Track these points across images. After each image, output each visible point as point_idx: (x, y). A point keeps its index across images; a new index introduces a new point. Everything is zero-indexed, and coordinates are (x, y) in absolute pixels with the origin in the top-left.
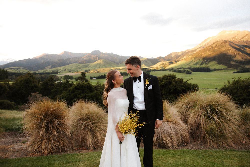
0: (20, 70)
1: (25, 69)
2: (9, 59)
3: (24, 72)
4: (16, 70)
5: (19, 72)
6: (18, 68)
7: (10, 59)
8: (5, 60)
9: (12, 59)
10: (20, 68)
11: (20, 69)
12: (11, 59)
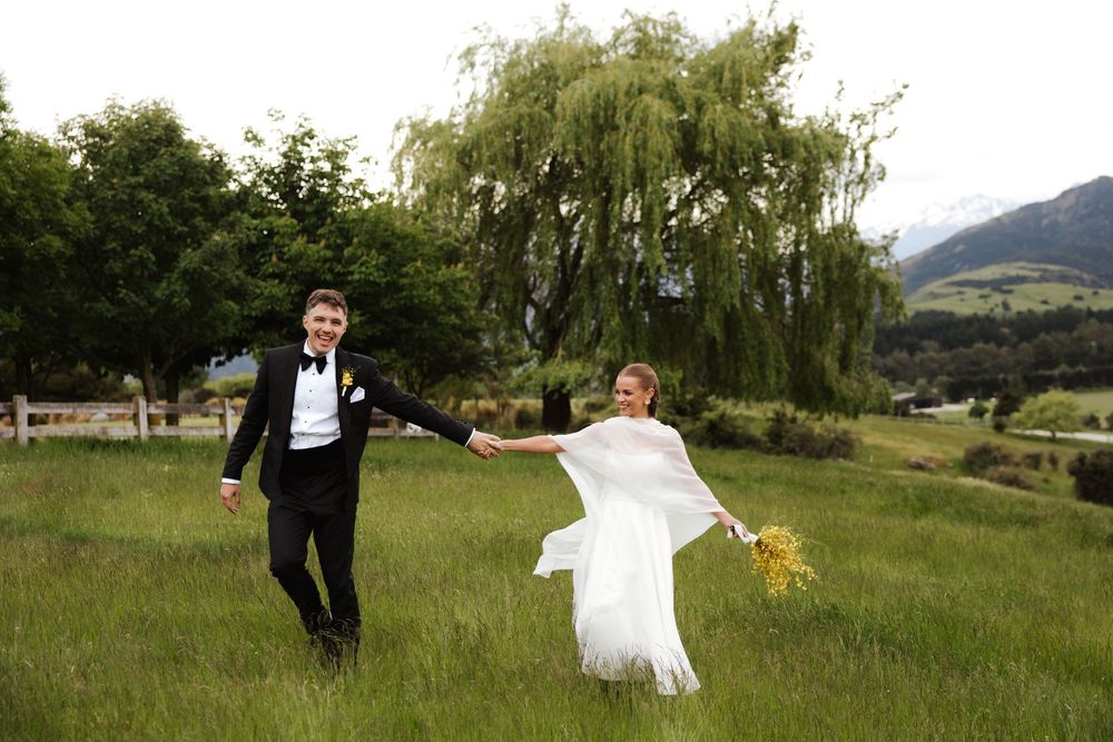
0: (1018, 288)
1: (1063, 279)
2: (963, 203)
3: (1045, 302)
4: (986, 291)
5: (1006, 306)
6: (1013, 270)
7: (970, 202)
8: (933, 221)
9: (986, 202)
10: (1022, 273)
11: (1022, 280)
12: (980, 196)
